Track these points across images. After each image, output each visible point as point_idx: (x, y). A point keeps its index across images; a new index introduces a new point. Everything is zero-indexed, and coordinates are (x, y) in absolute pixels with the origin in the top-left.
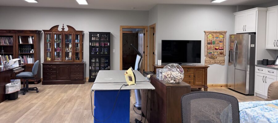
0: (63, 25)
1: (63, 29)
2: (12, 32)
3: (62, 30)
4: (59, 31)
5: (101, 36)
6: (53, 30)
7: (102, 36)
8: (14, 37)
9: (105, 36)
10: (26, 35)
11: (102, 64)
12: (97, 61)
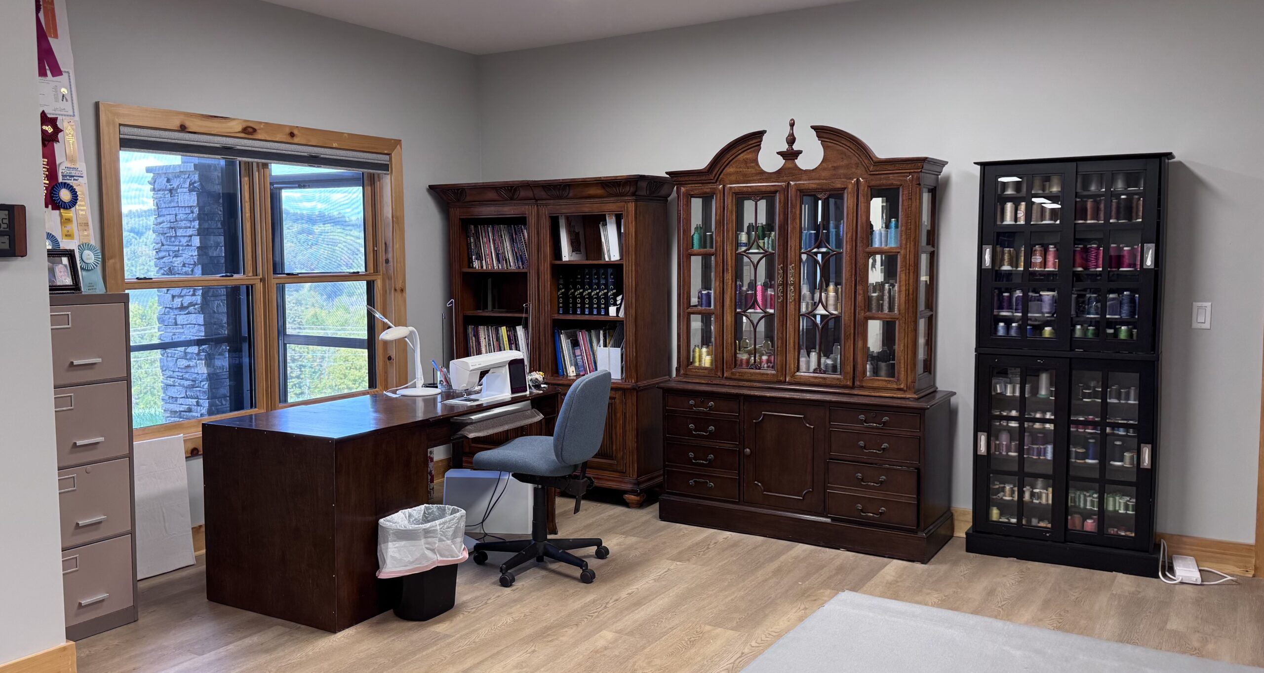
0: (792, 125)
1: (790, 155)
2: (523, 193)
3: (780, 162)
4: (763, 172)
5: (1086, 187)
6: (730, 169)
7: (1093, 188)
8: (532, 220)
9: (1120, 185)
10: (589, 208)
11: (1086, 424)
12: (1043, 392)
